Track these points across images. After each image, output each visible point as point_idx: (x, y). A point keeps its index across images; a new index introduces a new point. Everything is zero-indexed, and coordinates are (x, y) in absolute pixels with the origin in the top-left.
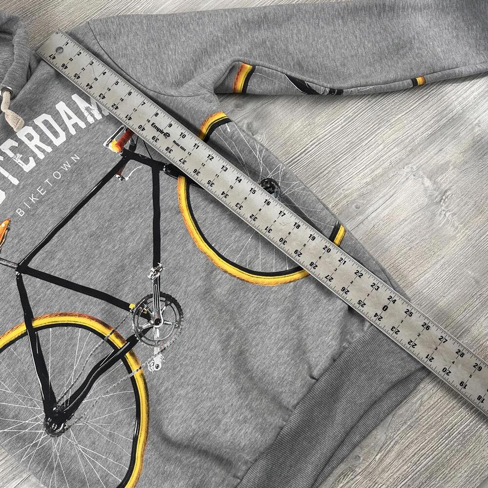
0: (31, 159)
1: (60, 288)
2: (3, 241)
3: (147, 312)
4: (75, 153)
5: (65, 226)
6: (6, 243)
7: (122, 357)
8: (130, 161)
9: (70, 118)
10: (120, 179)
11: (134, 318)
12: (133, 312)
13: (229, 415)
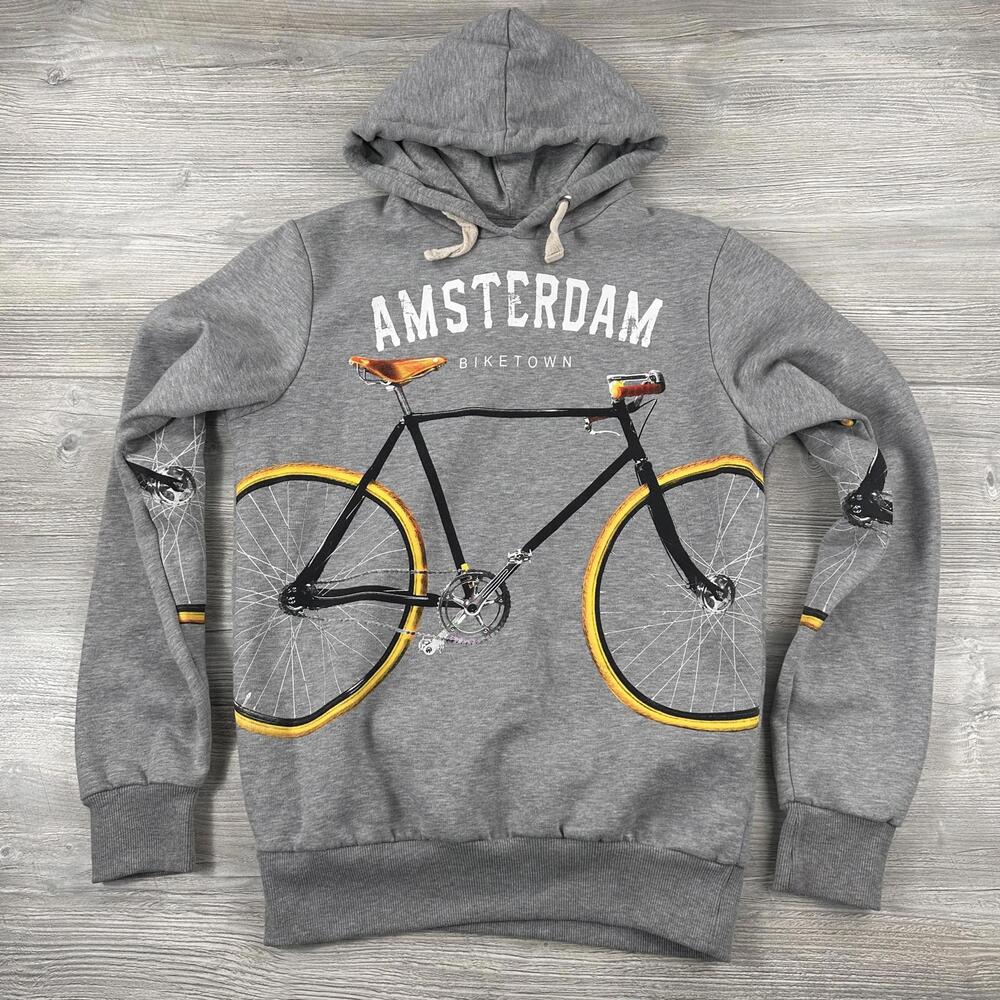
0: (526, 316)
1: (423, 472)
2: (422, 375)
3: (473, 588)
4: (572, 354)
5: (488, 418)
6: (420, 380)
7: (409, 605)
8: (614, 418)
9: (605, 312)
10: (586, 426)
11: (456, 580)
12: (459, 573)
13: (446, 770)
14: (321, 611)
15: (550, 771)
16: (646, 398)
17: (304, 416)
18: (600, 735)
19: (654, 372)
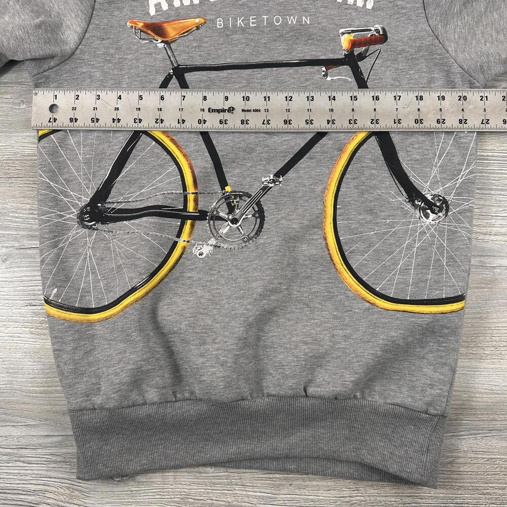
2: (185, 34)
3: (235, 205)
4: (310, 16)
5: (242, 71)
6: (185, 38)
7: (184, 219)
8: (346, 66)
10: (323, 73)
11: (221, 199)
12: (224, 194)
13: (216, 346)
14: (111, 225)
15: (296, 346)
16: (372, 48)
17: (92, 70)
18: (336, 317)
19: (379, 27)
